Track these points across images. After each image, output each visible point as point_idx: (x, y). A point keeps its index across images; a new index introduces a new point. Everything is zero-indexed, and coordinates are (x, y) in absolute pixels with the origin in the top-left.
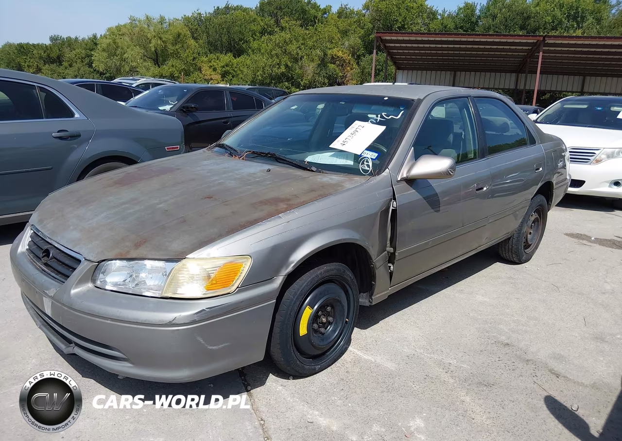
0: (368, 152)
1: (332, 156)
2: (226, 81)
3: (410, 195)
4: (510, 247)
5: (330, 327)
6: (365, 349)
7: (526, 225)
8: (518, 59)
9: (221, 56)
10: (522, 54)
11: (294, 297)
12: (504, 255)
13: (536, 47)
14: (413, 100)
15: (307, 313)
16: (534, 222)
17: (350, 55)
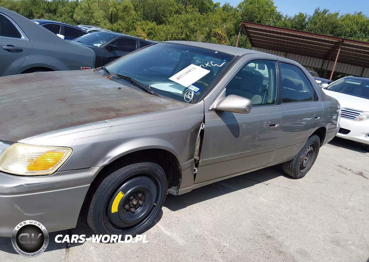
0: (193, 86)
1: (170, 86)
2: (149, 38)
3: (217, 121)
4: (291, 167)
5: (139, 209)
6: (168, 226)
7: (303, 154)
8: (325, 51)
9: (149, 23)
10: (328, 48)
11: (109, 184)
12: (286, 171)
13: (337, 45)
14: (234, 56)
15: (120, 196)
16: (309, 153)
17: (226, 34)
